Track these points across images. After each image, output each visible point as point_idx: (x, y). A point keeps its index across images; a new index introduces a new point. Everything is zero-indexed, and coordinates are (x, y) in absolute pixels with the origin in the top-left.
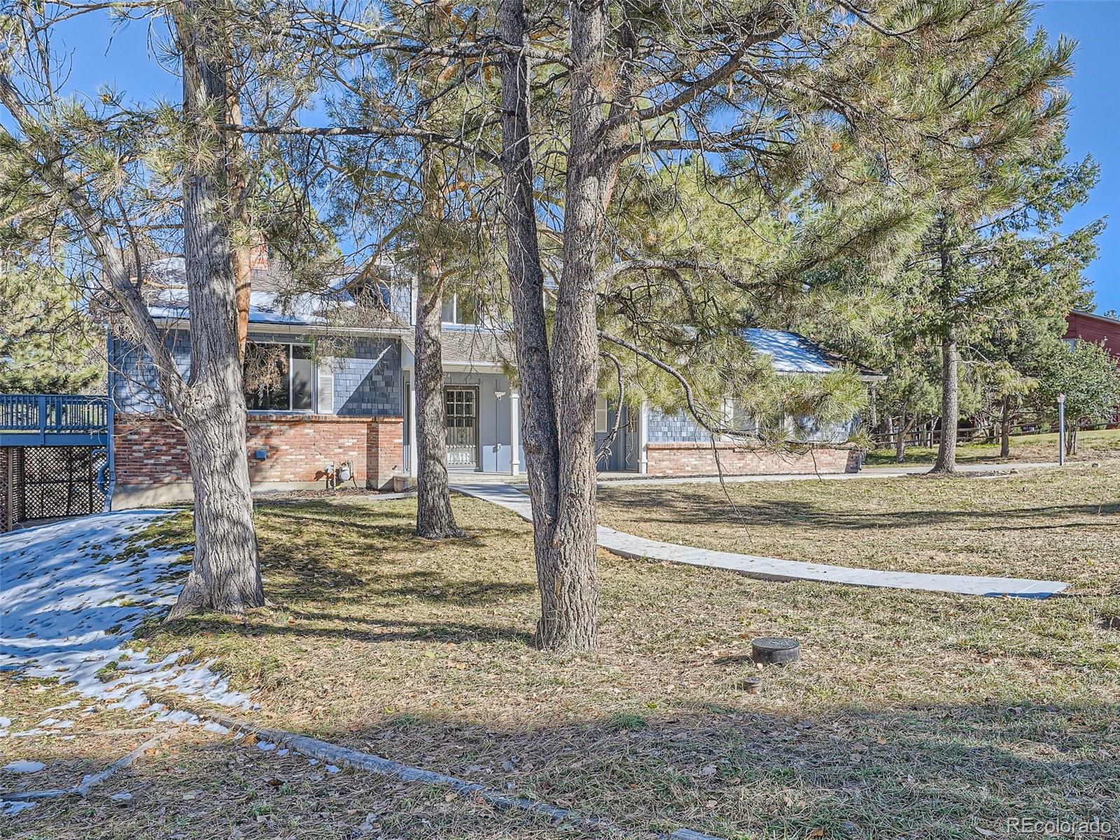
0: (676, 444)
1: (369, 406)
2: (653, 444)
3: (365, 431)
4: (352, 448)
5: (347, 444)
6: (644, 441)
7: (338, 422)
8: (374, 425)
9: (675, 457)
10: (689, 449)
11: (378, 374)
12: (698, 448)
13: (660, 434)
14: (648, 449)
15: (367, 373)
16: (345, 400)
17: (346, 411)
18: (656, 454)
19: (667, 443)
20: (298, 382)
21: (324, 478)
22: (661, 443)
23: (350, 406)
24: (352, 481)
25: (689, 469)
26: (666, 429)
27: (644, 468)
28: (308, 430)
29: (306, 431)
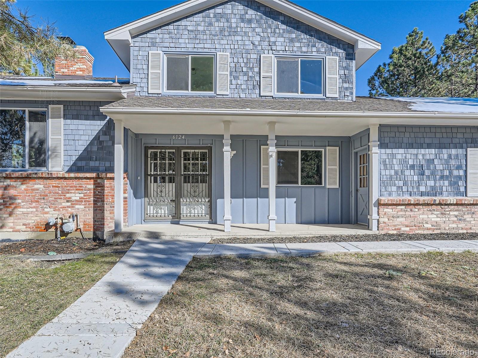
0: (413, 199)
1: (97, 164)
2: (385, 199)
3: (92, 187)
4: (79, 202)
5: (73, 198)
6: (375, 196)
7: (65, 178)
8: (99, 181)
9: (412, 214)
10: (428, 205)
11: (106, 135)
12: (440, 204)
13: (394, 189)
14: (379, 204)
15: (95, 133)
16: (74, 158)
17: (75, 168)
18: (389, 210)
19: (401, 198)
20: (36, 140)
21: (53, 229)
22: (395, 198)
23: (80, 164)
24: (78, 232)
25: (429, 226)
26: (401, 183)
27: (374, 224)
28: (39, 186)
29: (36, 186)
